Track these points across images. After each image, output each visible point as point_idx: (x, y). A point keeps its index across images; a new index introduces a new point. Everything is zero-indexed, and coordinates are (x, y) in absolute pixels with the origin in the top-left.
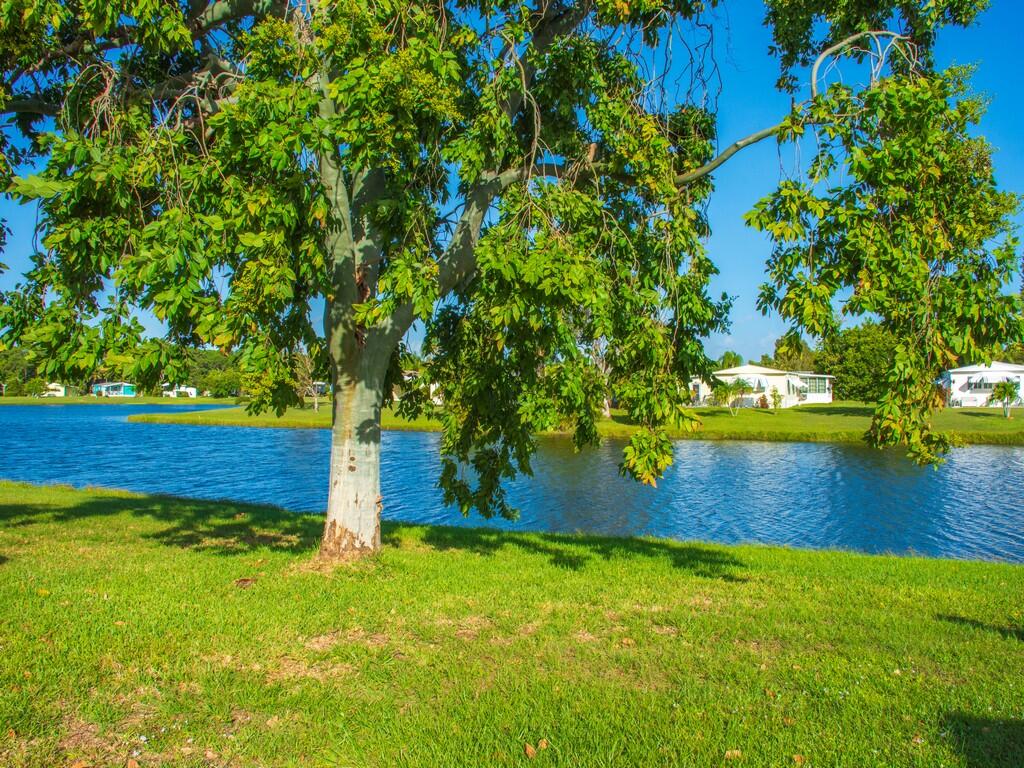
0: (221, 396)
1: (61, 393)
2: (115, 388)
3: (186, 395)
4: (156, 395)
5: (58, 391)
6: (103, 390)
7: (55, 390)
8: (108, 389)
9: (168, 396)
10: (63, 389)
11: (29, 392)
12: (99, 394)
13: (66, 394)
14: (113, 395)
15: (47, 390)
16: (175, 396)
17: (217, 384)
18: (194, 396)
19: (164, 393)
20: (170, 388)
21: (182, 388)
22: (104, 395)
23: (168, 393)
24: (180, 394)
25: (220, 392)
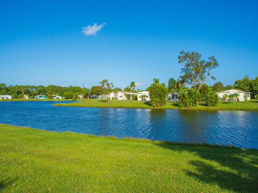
0: (68, 99)
1: (27, 98)
2: (41, 97)
3: (59, 98)
4: (51, 98)
6: (38, 97)
7: (26, 97)
8: (39, 97)
9: (54, 99)
10: (28, 97)
11: (20, 98)
12: (37, 98)
13: (28, 98)
14: (41, 98)
15: (24, 97)
16: (56, 99)
17: (67, 96)
18: (61, 98)
19: (53, 98)
20: (55, 97)
21: (58, 97)
22: (38, 98)
23: (54, 98)
24: (57, 98)
25: (68, 97)
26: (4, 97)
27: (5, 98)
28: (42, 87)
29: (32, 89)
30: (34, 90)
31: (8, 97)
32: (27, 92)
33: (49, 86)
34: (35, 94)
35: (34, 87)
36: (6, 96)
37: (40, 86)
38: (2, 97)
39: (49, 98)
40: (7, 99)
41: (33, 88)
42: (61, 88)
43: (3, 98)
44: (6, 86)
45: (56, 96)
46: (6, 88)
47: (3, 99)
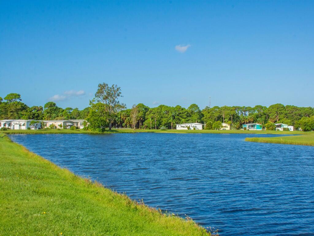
1: (228, 128)
2: (253, 126)
3: (288, 130)
4: (272, 129)
5: (226, 127)
8: (249, 127)
9: (279, 130)
10: (229, 127)
12: (245, 129)
14: (252, 129)
15: (222, 127)
16: (282, 130)
17: (305, 124)
18: (292, 130)
19: (276, 128)
20: (280, 126)
21: (286, 126)
22: (247, 129)
23: (279, 128)
24: (284, 129)
25: (307, 128)
26: (191, 126)
27: (192, 129)
28: (261, 107)
29: (242, 113)
30: (247, 113)
31: (197, 126)
32: (233, 118)
33: (272, 107)
34: (248, 121)
35: (246, 108)
36: (194, 125)
37: (258, 106)
38: (188, 126)
39: (268, 128)
40: (194, 129)
41: (245, 111)
42: (296, 108)
43: (189, 128)
44: (198, 108)
45: (283, 124)
46: (200, 112)
47: (189, 130)
